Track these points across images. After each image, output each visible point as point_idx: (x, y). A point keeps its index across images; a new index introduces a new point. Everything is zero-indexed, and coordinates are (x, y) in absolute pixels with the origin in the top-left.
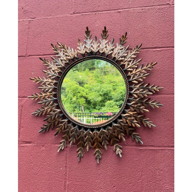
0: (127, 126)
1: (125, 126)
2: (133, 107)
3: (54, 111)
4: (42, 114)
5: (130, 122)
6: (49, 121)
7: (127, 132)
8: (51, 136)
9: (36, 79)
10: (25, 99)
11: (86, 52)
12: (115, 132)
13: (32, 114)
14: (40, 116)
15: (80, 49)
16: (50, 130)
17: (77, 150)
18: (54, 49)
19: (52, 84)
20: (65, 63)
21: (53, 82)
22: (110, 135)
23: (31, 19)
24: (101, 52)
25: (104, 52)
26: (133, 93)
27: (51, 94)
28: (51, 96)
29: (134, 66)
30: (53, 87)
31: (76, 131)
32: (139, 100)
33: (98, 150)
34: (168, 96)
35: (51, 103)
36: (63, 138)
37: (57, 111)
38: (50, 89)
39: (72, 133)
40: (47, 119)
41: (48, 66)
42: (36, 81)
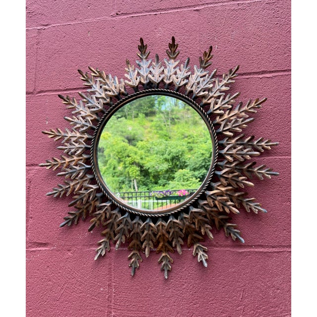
0: (216, 211)
1: (212, 211)
2: (226, 179)
3: (86, 189)
5: (221, 205)
6: (78, 207)
7: (217, 223)
8: (82, 232)
9: (53, 132)
10: (36, 168)
11: (140, 82)
12: (194, 223)
13: (47, 194)
14: (61, 197)
15: (129, 77)
16: (81, 221)
17: (129, 256)
18: (83, 78)
19: (82, 141)
20: (103, 103)
21: (83, 138)
22: (186, 229)
23: (42, 27)
24: (168, 82)
25: (172, 82)
26: (225, 154)
27: (81, 158)
28: (81, 162)
29: (226, 106)
30: (84, 145)
31: (125, 222)
32: (236, 165)
33: (166, 256)
34: (287, 157)
35: (81, 174)
36: (104, 235)
37: (92, 188)
38: (78, 150)
39: (118, 225)
40: (75, 203)
41: (74, 109)
42: (53, 136)
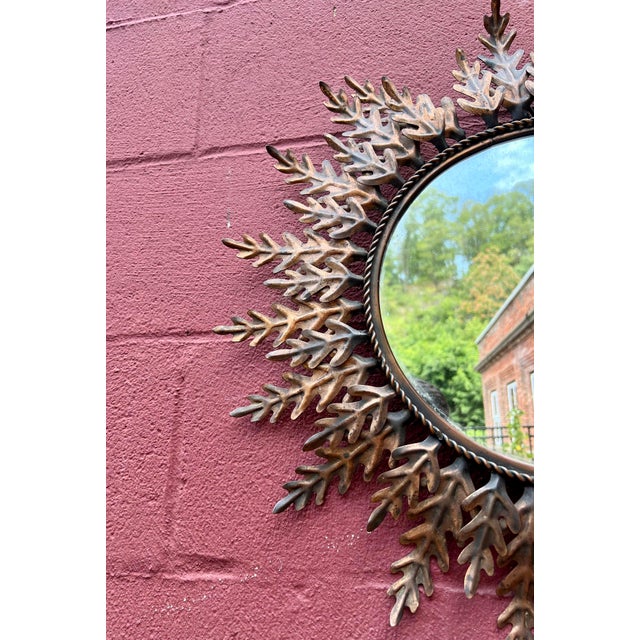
3: (358, 397)
4: (286, 412)
6: (329, 453)
8: (338, 531)
9: (250, 243)
10: (198, 341)
11: (503, 102)
13: (235, 412)
15: (467, 91)
18: (332, 106)
19: (338, 261)
20: (398, 160)
21: (341, 253)
23: (214, 8)
27: (337, 308)
28: (337, 321)
30: (344, 274)
31: (495, 506)
35: (339, 354)
37: (377, 396)
38: (328, 287)
39: (467, 517)
40: (322, 440)
41: (307, 182)
42: (250, 253)
